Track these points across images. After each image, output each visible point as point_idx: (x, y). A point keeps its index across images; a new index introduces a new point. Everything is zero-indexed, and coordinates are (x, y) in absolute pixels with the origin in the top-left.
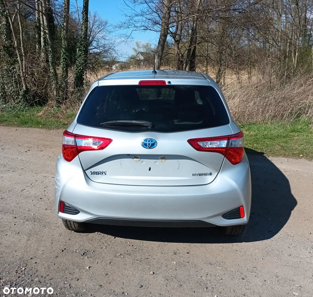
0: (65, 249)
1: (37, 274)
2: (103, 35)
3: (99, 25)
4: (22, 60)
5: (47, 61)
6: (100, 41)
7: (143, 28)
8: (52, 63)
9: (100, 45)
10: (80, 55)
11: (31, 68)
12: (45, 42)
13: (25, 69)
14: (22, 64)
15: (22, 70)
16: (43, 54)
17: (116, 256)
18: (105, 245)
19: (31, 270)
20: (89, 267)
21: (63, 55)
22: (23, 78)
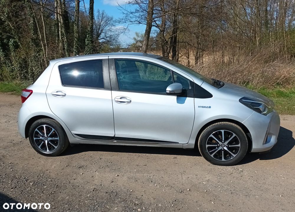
0: (68, 165)
1: (50, 177)
2: (109, 28)
3: (107, 20)
4: (45, 49)
5: (64, 49)
6: (108, 33)
7: (136, 22)
8: (67, 50)
9: (107, 36)
10: (88, 44)
11: (52, 54)
12: (62, 35)
13: (48, 55)
14: (45, 51)
15: (46, 56)
16: (60, 44)
17: (100, 168)
18: (94, 163)
19: (47, 175)
20: (82, 174)
21: (75, 44)
22: (46, 62)
